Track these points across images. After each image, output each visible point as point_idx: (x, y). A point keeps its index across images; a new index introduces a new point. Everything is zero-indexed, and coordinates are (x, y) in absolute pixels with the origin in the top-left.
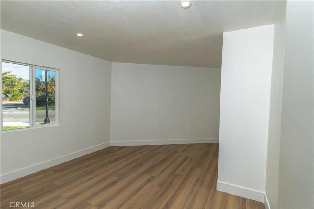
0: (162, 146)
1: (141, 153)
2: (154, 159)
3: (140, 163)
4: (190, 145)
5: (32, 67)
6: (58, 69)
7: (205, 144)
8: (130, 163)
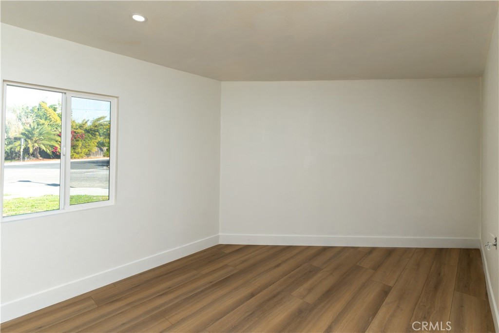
0: (325, 249)
1: (278, 265)
2: (307, 285)
3: (274, 296)
4: (390, 252)
5: (65, 93)
6: (117, 97)
7: (426, 250)
8: (252, 295)
